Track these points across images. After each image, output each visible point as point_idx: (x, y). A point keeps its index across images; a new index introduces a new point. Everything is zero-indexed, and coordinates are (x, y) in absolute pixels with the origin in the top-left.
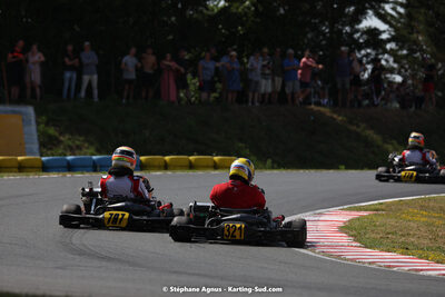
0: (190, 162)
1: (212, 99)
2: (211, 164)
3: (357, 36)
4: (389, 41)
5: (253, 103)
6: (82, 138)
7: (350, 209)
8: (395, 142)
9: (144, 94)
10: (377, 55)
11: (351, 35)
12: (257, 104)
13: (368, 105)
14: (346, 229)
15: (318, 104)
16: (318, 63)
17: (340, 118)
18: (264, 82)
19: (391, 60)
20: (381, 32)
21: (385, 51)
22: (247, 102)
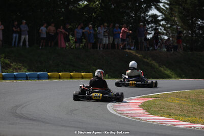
0: (71, 75)
1: (81, 47)
2: (80, 76)
3: (147, 18)
4: (162, 20)
5: (100, 48)
6: (21, 65)
7: (144, 97)
8: (164, 66)
9: (49, 44)
10: (156, 27)
11: (144, 18)
12: (101, 49)
13: (152, 50)
14: (142, 106)
15: (130, 49)
16: (129, 30)
17: (139, 55)
18: (105, 39)
19: (163, 29)
20: (158, 16)
21: (160, 25)
22: (97, 48)
